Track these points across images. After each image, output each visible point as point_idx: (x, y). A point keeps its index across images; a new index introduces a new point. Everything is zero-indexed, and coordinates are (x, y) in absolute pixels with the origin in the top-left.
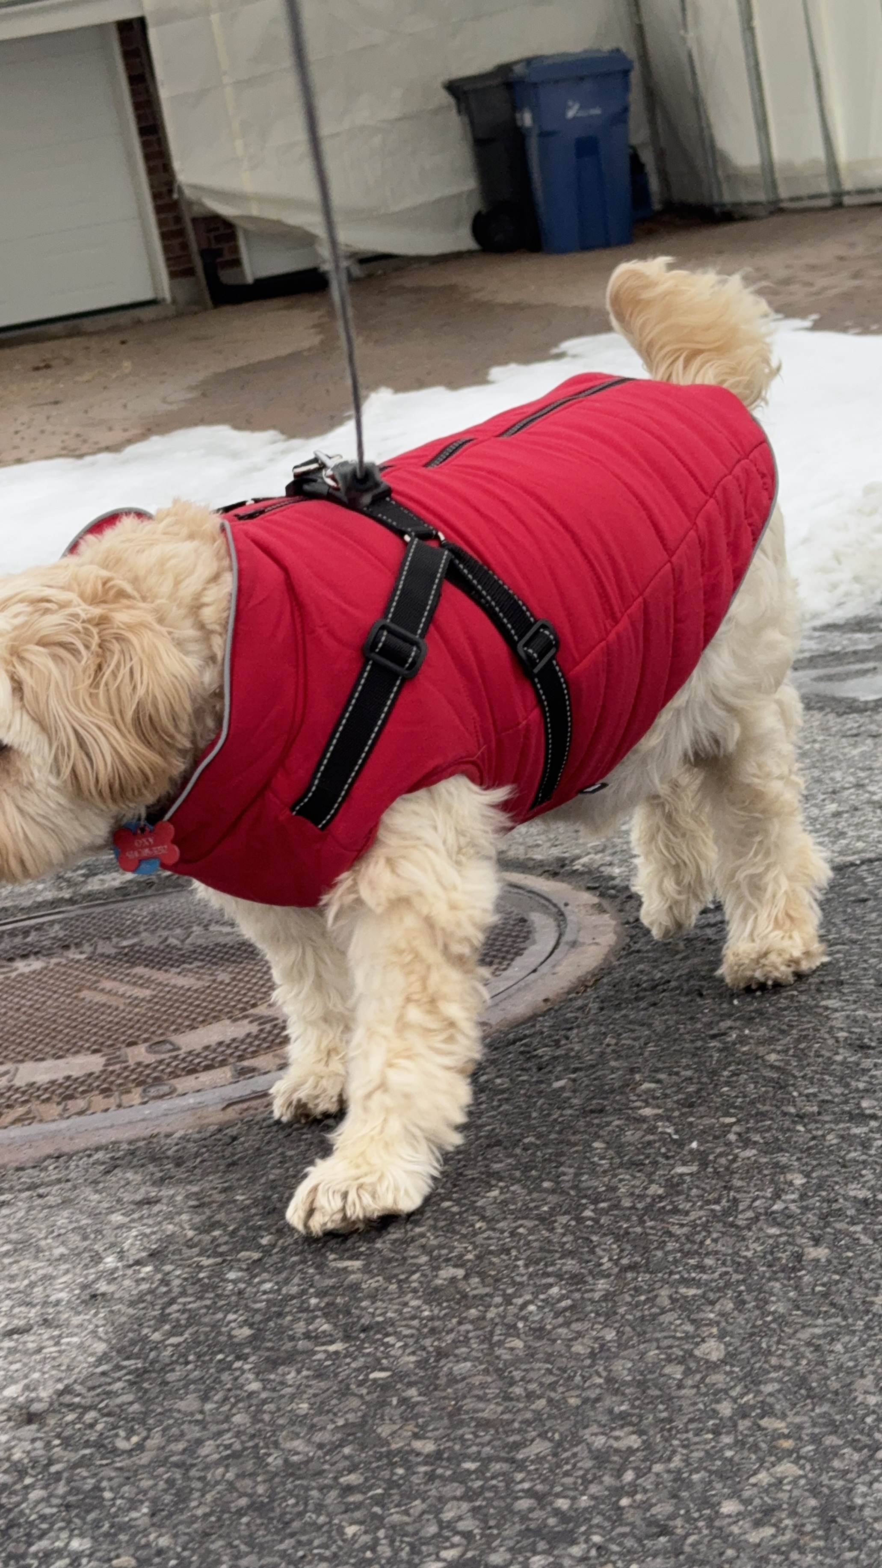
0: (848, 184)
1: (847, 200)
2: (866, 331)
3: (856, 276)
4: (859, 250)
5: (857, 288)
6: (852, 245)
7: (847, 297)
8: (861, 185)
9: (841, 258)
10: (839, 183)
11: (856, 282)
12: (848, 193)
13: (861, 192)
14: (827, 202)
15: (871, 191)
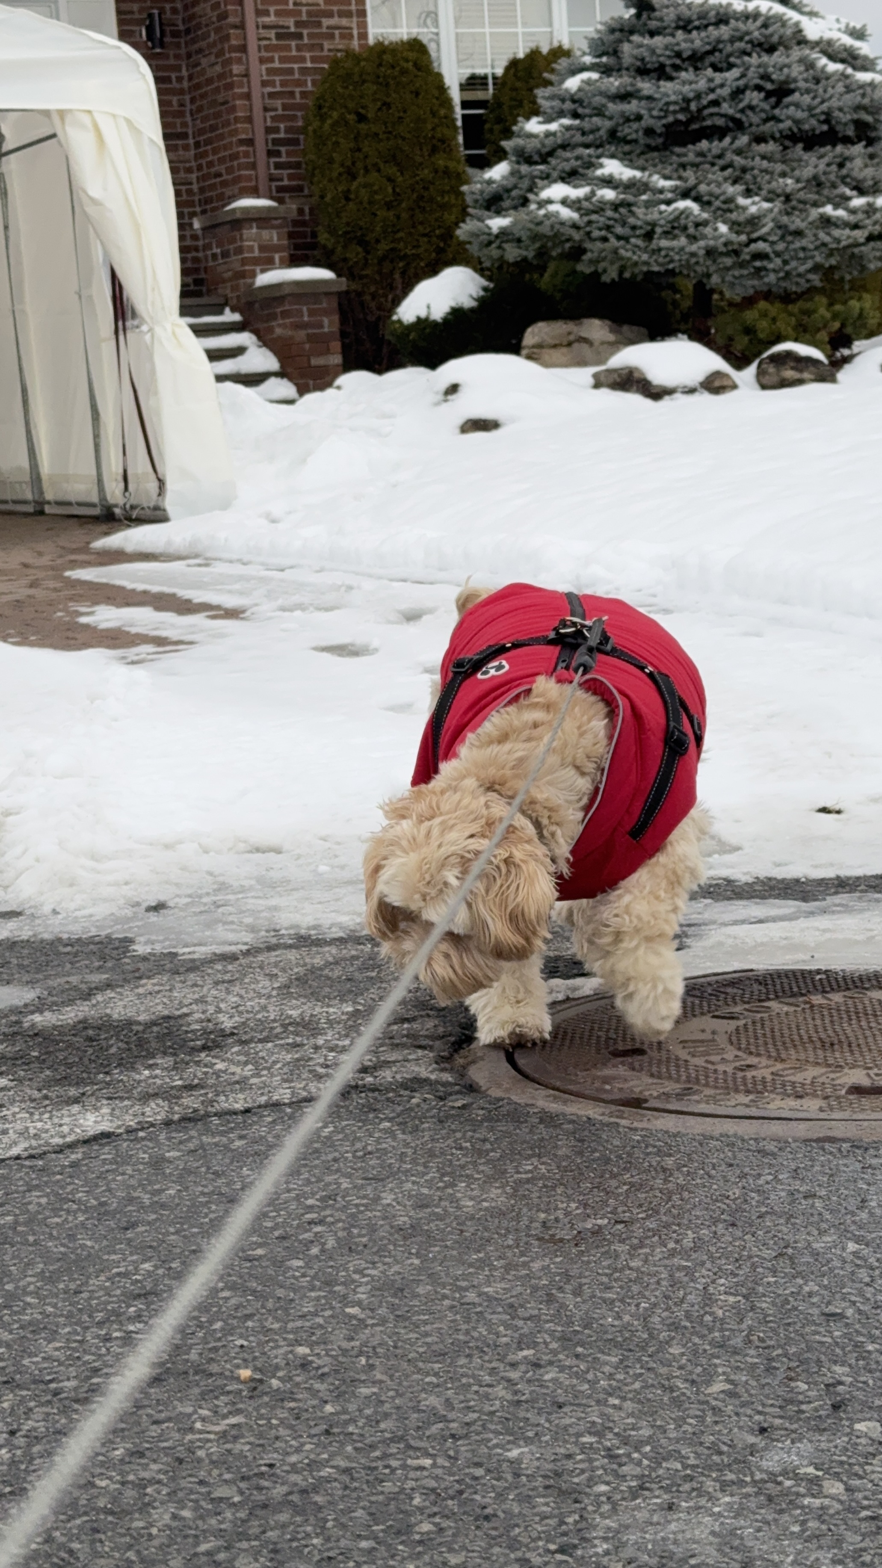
0: (49, 496)
1: (47, 509)
2: (24, 641)
3: (32, 585)
4: (45, 560)
5: (29, 596)
6: (40, 554)
7: (18, 604)
8: (60, 497)
9: (26, 566)
10: (41, 493)
11: (32, 591)
12: (49, 503)
13: (59, 503)
14: (30, 509)
15: (69, 504)
